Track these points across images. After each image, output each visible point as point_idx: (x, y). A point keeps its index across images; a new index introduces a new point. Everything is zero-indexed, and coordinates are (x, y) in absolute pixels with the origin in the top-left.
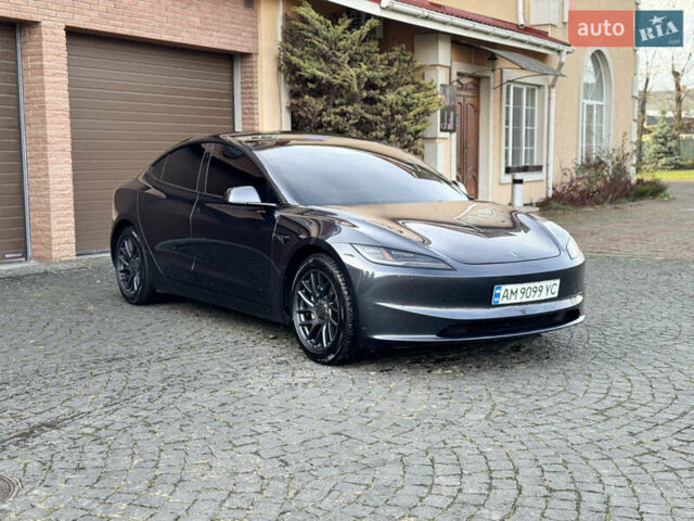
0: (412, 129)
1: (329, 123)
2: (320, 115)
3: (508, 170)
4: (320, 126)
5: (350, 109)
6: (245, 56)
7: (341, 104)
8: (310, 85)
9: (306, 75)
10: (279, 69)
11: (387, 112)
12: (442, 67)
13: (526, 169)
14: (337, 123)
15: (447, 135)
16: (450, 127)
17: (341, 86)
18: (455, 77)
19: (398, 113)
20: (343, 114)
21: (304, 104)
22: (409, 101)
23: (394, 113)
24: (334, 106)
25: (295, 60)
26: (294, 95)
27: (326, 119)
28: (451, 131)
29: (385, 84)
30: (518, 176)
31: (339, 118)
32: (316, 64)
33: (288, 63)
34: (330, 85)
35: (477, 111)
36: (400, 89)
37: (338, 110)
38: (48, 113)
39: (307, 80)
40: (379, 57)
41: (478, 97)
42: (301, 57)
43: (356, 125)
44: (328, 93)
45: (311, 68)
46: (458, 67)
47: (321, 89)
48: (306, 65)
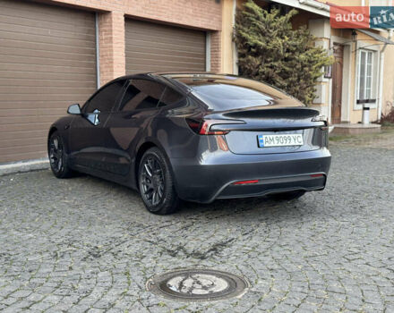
0: (314, 76)
1: (263, 73)
2: (258, 67)
3: (358, 102)
4: (257, 74)
5: (276, 64)
6: (213, 32)
7: (271, 61)
8: (253, 50)
9: (251, 44)
10: (233, 40)
11: (299, 66)
12: (325, 39)
13: (367, 101)
14: (268, 73)
15: (327, 80)
16: (329, 75)
17: (272, 50)
18: (332, 45)
19: (305, 66)
20: (271, 67)
21: (249, 61)
22: (312, 59)
23: (304, 66)
24: (266, 62)
25: (244, 34)
26: (241, 55)
27: (261, 70)
28: (329, 78)
29: (294, 49)
30: (367, 105)
31: (270, 70)
32: (257, 37)
33: (239, 36)
34: (265, 50)
35: (342, 66)
36: (307, 52)
37: (269, 65)
38: (115, 66)
39: (251, 47)
40: (294, 33)
41: (342, 58)
42: (247, 33)
43: (279, 74)
44: (262, 55)
45: (254, 39)
46: (334, 39)
47: (259, 52)
48: (251, 38)
